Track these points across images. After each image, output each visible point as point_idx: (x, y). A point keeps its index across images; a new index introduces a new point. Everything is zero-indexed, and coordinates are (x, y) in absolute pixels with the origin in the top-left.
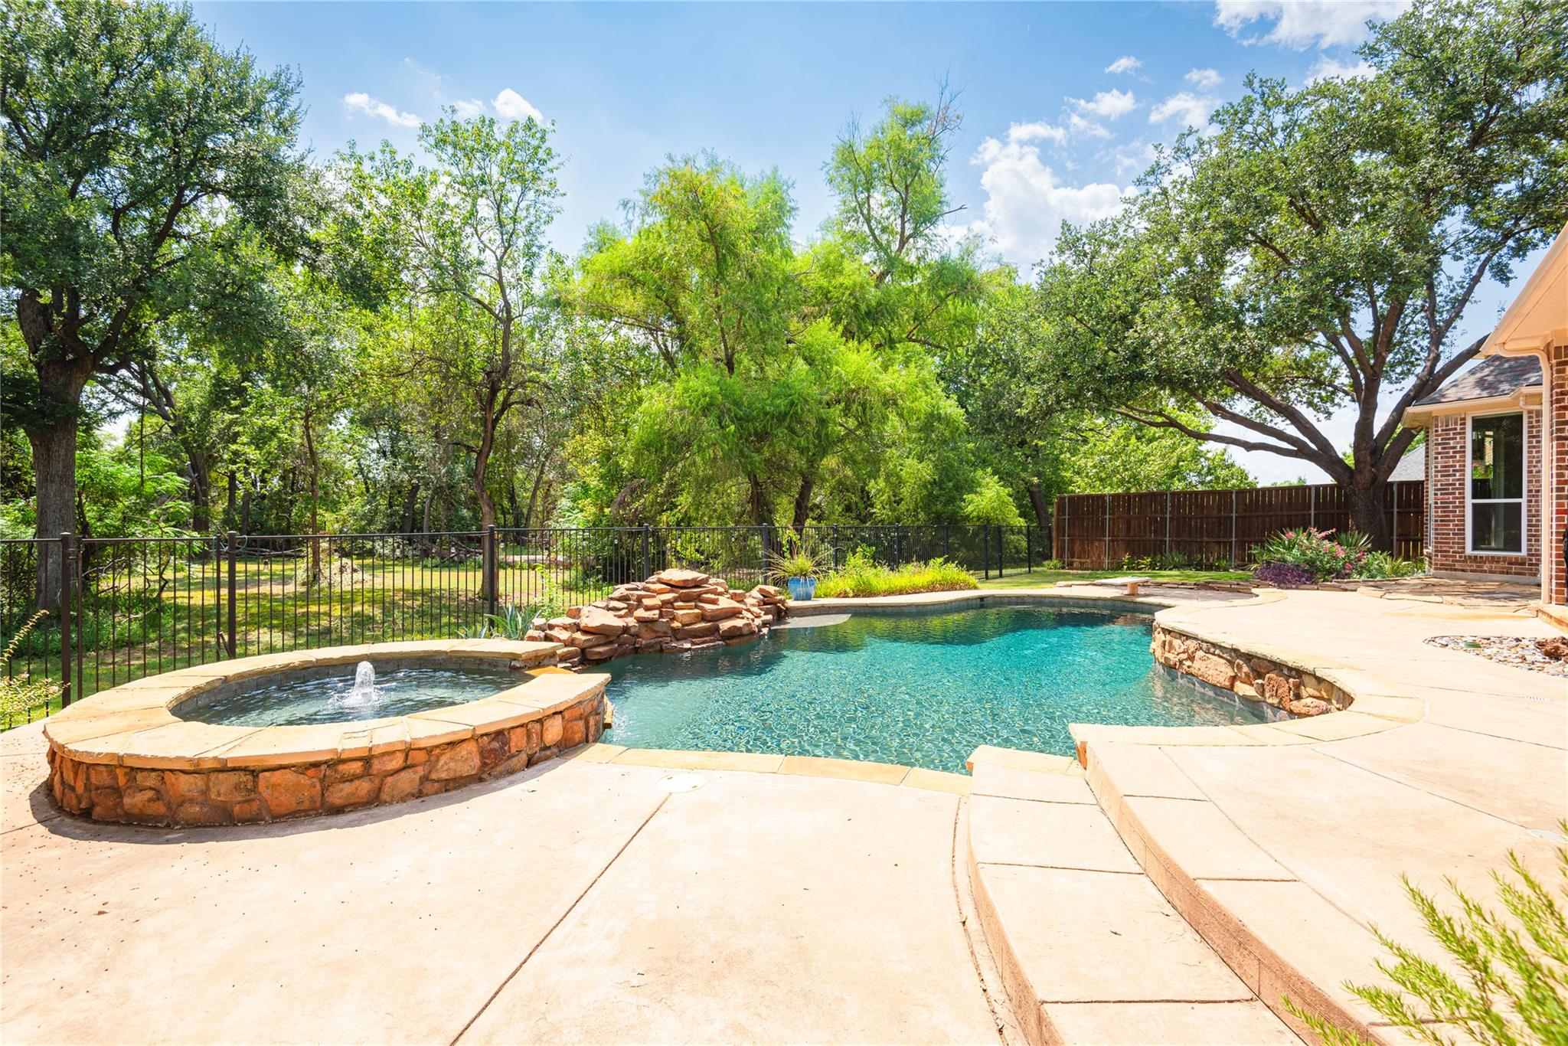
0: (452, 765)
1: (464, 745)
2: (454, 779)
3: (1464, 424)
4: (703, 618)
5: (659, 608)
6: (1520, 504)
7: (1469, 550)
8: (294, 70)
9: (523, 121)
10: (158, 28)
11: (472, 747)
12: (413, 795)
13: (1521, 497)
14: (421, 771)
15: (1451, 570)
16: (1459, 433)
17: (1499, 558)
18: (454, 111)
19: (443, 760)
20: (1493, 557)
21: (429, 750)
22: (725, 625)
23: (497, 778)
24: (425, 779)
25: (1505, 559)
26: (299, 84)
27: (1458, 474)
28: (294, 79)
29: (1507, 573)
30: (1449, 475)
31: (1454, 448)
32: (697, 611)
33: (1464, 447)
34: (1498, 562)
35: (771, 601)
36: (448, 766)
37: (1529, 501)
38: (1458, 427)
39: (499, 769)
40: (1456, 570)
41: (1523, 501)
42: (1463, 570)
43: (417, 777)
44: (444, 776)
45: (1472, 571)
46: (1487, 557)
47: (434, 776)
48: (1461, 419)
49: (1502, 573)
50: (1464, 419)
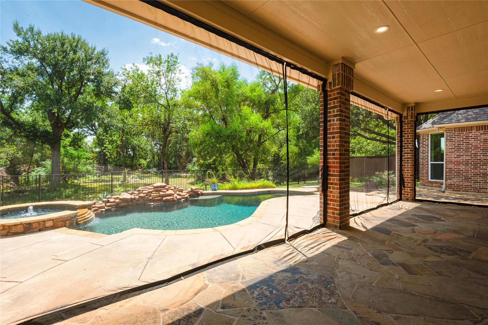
0: (15, 229)
1: (19, 226)
2: (16, 233)
3: (428, 136)
4: (159, 196)
5: (147, 193)
6: (443, 164)
7: (430, 179)
8: (106, 49)
9: (170, 54)
10: (74, 42)
11: (21, 226)
12: (5, 235)
13: (443, 161)
14: (7, 230)
15: (425, 186)
16: (427, 140)
17: (437, 182)
18: (151, 53)
19: (13, 228)
20: (436, 182)
21: (9, 226)
22: (164, 199)
23: (28, 233)
24: (8, 232)
25: (439, 182)
26: (108, 52)
27: (426, 153)
28: (106, 51)
29: (440, 187)
30: (424, 154)
31: (425, 144)
32: (159, 194)
33: (428, 144)
34: (437, 183)
35: (193, 191)
36: (13, 230)
37: (446, 163)
38: (426, 137)
39: (29, 231)
40: (426, 186)
41: (444, 163)
42: (428, 186)
43: (6, 232)
44: (13, 232)
45: (430, 186)
46: (434, 182)
47: (11, 232)
48: (427, 135)
49: (438, 187)
50: (428, 135)
